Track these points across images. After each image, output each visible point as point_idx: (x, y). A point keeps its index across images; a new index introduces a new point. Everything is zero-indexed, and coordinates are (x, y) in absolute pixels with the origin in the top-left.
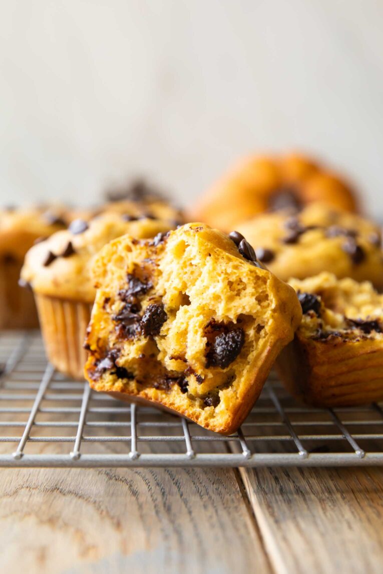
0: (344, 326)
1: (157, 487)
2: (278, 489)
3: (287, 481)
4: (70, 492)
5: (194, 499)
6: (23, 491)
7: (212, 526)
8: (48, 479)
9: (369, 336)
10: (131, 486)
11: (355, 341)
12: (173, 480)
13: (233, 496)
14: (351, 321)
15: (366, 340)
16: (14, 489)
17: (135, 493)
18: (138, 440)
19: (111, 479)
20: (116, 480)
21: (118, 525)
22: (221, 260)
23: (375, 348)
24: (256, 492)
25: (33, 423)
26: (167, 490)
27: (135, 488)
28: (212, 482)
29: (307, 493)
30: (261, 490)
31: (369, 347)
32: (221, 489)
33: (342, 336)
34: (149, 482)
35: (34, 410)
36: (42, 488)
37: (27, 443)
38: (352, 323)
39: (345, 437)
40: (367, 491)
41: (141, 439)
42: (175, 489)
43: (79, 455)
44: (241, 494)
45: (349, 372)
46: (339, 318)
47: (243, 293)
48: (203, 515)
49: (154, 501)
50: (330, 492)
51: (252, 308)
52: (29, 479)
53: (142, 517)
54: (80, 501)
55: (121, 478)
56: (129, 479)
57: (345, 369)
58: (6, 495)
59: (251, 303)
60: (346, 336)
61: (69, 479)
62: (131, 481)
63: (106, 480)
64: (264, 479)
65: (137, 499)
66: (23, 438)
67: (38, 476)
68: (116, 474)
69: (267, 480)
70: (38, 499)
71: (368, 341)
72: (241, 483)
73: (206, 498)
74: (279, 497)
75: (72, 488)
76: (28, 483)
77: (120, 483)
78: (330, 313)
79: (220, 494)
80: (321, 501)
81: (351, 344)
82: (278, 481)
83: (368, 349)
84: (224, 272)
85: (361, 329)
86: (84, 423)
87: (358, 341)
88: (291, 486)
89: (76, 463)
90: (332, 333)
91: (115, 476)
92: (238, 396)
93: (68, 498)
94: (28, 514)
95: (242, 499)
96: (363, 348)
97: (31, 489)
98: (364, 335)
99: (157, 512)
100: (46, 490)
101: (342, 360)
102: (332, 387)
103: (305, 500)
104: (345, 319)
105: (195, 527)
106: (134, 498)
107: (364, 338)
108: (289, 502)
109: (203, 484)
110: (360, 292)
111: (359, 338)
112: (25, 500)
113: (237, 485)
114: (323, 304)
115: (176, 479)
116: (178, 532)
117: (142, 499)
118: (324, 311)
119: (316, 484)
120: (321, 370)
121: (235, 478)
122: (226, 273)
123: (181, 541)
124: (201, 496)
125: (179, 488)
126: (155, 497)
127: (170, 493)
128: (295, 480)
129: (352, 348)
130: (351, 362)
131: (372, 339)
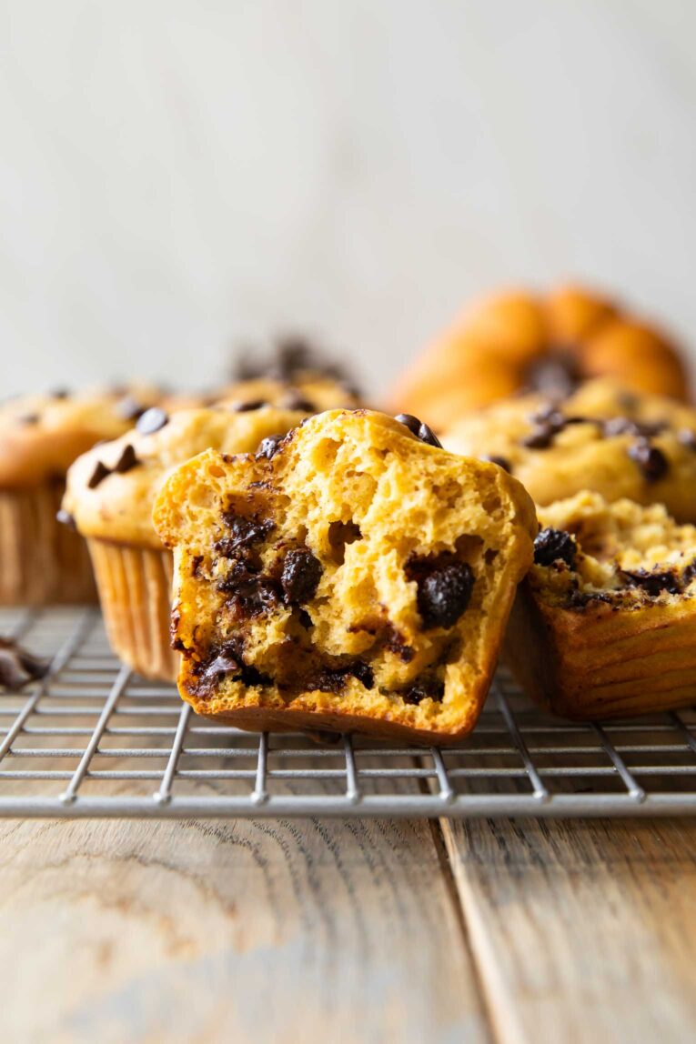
0: (616, 583)
1: (301, 854)
2: (502, 857)
3: (519, 844)
4: (155, 861)
5: (362, 872)
6: (79, 860)
7: (386, 911)
8: (119, 841)
9: (657, 600)
10: (257, 852)
11: (632, 609)
12: (328, 842)
13: (425, 867)
14: (628, 573)
15: (651, 606)
16: (63, 857)
17: (262, 863)
18: (268, 776)
19: (224, 841)
20: (233, 842)
21: (231, 909)
22: (411, 456)
23: (668, 620)
24: (465, 861)
25: (95, 751)
26: (316, 857)
27: (263, 854)
28: (393, 846)
29: (551, 862)
30: (472, 857)
31: (657, 619)
32: (408, 856)
33: (610, 600)
34: (288, 847)
35: (97, 730)
36: (109, 856)
37: (84, 781)
38: (629, 579)
39: (617, 771)
40: (652, 859)
41: (275, 775)
42: (329, 855)
43: (169, 799)
44: (438, 864)
45: (624, 661)
46: (607, 569)
47: (458, 502)
48: (373, 897)
49: (294, 874)
50: (589, 860)
51: (480, 522)
52: (90, 841)
53: (272, 898)
54: (171, 874)
55: (241, 839)
56: (254, 842)
57: (617, 656)
58: (50, 865)
59: (478, 514)
60: (616, 602)
61: (155, 842)
62: (258, 844)
63: (217, 842)
64: (481, 841)
65: (266, 871)
66: (77, 774)
67: (104, 836)
68: (233, 835)
69: (486, 843)
70: (102, 871)
71: (654, 607)
72: (441, 847)
73: (380, 869)
74: (503, 869)
75: (158, 855)
76: (86, 848)
77: (240, 848)
78: (591, 561)
79: (404, 863)
80: (573, 875)
81: (625, 614)
82: (504, 844)
83: (656, 622)
84: (424, 472)
85: (644, 588)
86: (180, 751)
87: (638, 608)
88: (525, 852)
89: (163, 812)
90: (595, 596)
91: (231, 837)
92: (480, 668)
93: (152, 870)
94: (85, 893)
95: (440, 872)
96: (647, 620)
97: (91, 858)
98: (648, 597)
99: (297, 891)
100: (117, 859)
101: (612, 642)
102: (595, 686)
103: (545, 873)
104: (618, 570)
105: (358, 913)
106: (260, 871)
107: (649, 604)
108: (518, 877)
109: (378, 849)
110: (646, 522)
111: (639, 604)
112: (81, 873)
113: (434, 851)
114: (579, 546)
115: (333, 841)
116: (329, 920)
117: (274, 871)
118: (582, 559)
119: (566, 848)
120: (575, 660)
121: (431, 840)
122: (428, 474)
123: (332, 933)
124: (372, 868)
125: (336, 855)
126: (295, 867)
127: (322, 862)
128: (533, 843)
129: (628, 620)
130: (627, 643)
131: (662, 605)
